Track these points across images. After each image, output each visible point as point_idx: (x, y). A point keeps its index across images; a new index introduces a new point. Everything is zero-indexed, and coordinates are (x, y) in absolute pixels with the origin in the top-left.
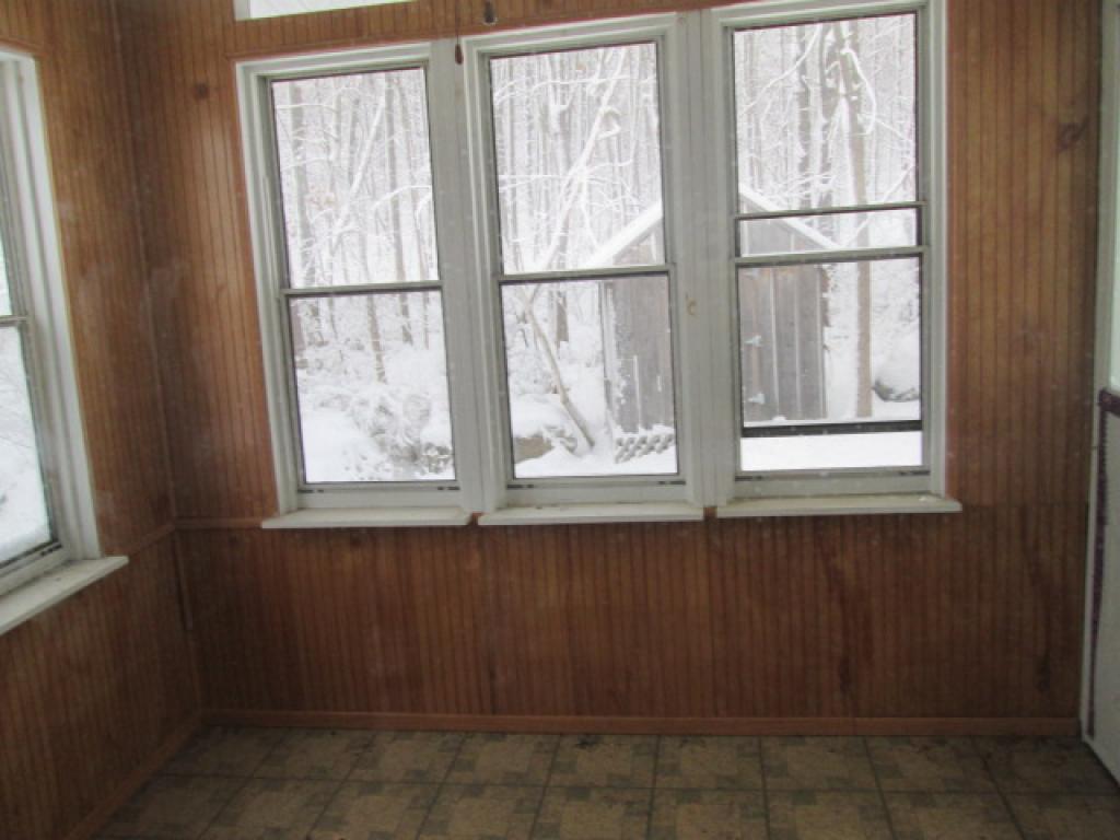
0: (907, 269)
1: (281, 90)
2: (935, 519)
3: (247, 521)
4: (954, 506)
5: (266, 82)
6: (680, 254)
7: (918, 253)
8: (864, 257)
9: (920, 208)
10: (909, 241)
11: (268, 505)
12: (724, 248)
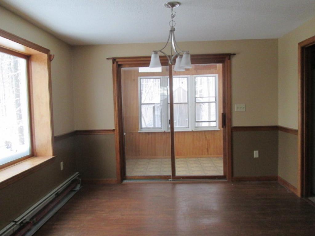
0: (214, 104)
1: (142, 80)
2: (218, 131)
3: (135, 132)
4: (219, 130)
5: (141, 79)
6: (189, 101)
7: (215, 102)
8: (209, 102)
9: (216, 97)
10: (214, 101)
11: (138, 129)
12: (194, 100)
